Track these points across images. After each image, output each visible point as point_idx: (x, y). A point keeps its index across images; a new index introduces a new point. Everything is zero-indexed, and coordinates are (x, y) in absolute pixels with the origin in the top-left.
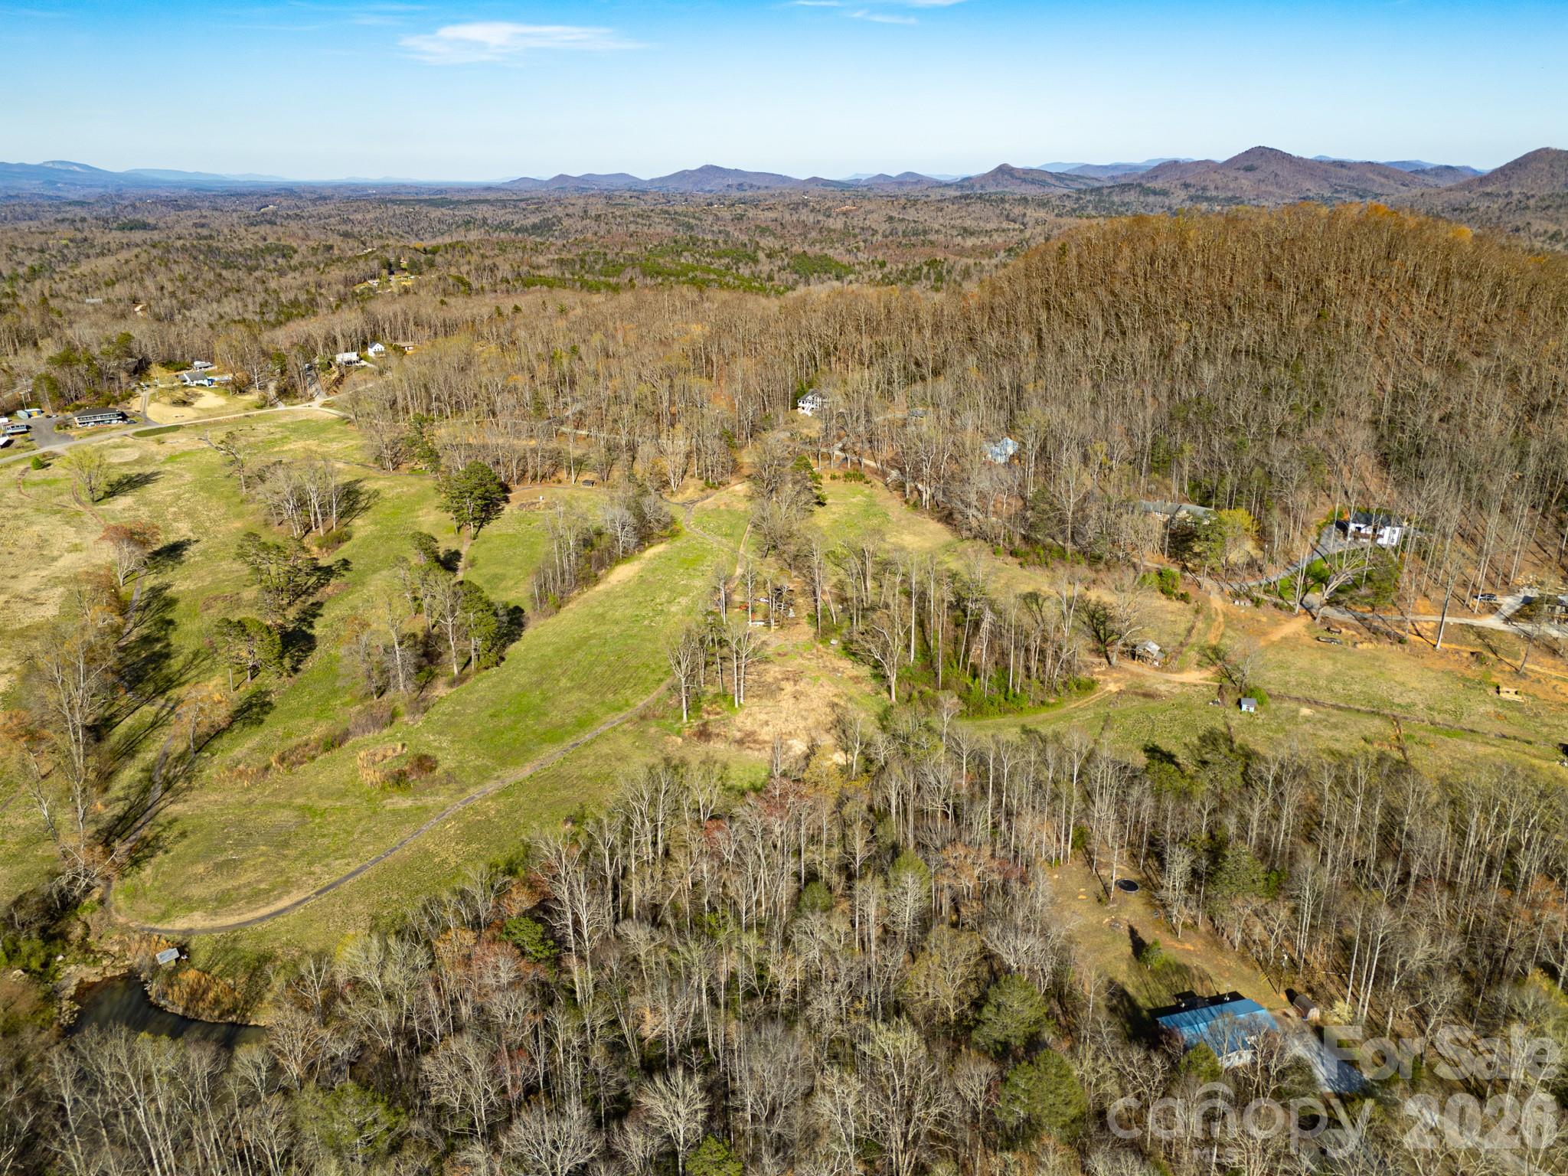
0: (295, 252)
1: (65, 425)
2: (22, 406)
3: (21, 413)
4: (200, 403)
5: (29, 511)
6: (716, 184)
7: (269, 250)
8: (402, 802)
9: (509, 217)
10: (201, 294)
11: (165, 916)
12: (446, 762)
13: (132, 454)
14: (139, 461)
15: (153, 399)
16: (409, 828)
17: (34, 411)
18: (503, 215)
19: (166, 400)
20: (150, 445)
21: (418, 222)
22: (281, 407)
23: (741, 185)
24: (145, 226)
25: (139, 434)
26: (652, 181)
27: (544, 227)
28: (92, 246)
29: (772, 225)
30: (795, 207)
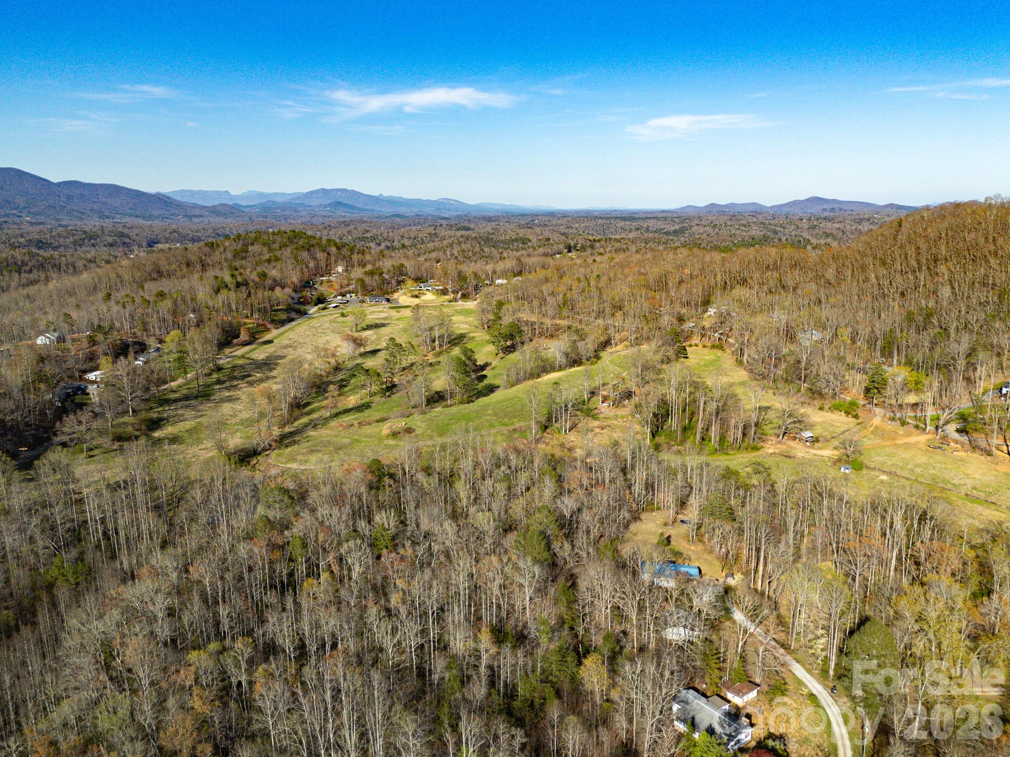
0: (530, 241)
1: (363, 302)
2: (350, 292)
3: (348, 295)
4: (423, 298)
5: (329, 331)
6: (815, 209)
7: (516, 240)
8: (392, 442)
9: (663, 226)
10: (469, 258)
11: (286, 462)
12: (419, 431)
13: (383, 315)
14: (384, 318)
15: (405, 294)
16: (387, 451)
17: (353, 295)
18: (660, 225)
19: (410, 295)
20: (393, 313)
21: (609, 228)
22: (460, 302)
23: (833, 209)
24: (468, 229)
25: (391, 308)
26: (772, 207)
27: (682, 231)
28: (437, 237)
29: (835, 233)
30: (860, 221)
